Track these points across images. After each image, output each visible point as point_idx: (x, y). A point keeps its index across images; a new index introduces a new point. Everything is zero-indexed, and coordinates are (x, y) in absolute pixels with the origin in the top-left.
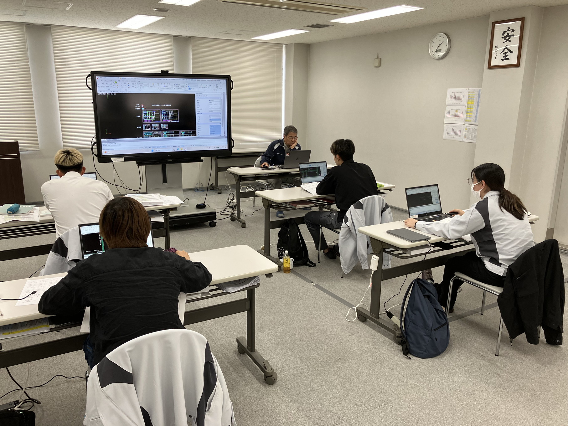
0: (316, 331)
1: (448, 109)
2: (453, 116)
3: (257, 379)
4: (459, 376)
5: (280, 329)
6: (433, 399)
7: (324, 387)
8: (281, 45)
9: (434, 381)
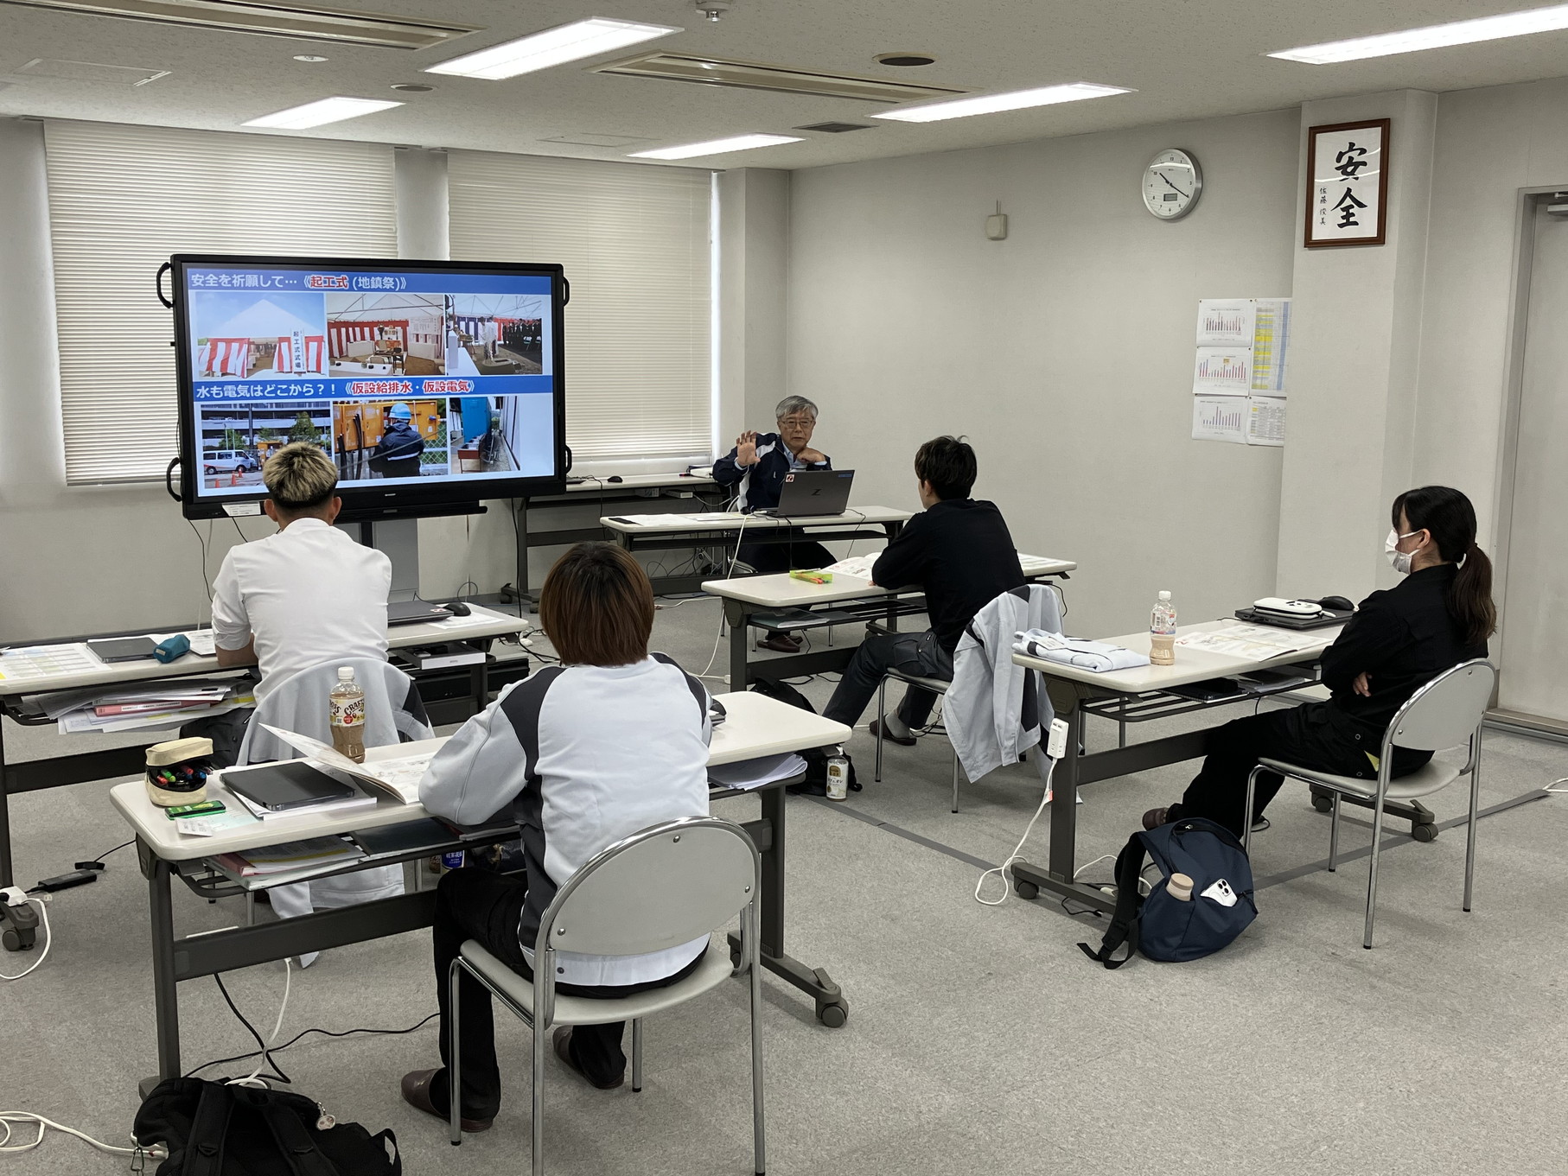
0: (916, 923)
1: (1202, 354)
2: (1216, 374)
3: (798, 1018)
4: (1281, 993)
5: (823, 921)
6: (1226, 1037)
7: (967, 1027)
8: (707, 172)
9: (1224, 1004)
